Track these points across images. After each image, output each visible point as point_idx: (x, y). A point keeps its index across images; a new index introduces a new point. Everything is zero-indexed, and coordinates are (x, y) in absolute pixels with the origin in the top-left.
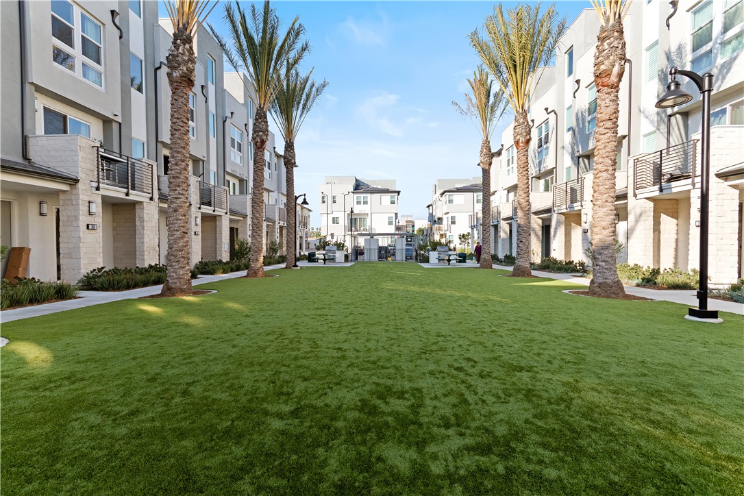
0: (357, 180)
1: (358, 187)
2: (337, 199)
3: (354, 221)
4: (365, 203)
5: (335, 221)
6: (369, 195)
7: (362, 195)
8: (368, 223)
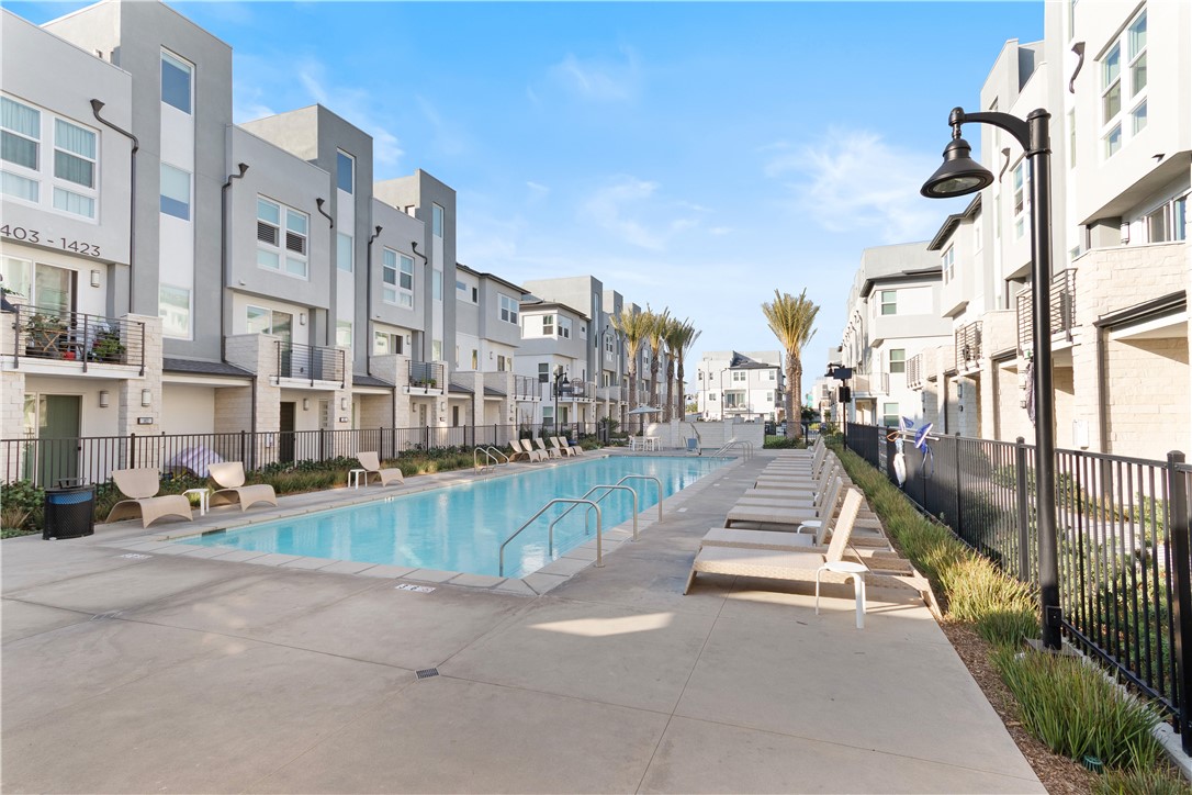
0: (735, 354)
1: (738, 361)
2: (713, 376)
3: (731, 398)
4: (743, 379)
5: (712, 397)
6: (746, 371)
7: (739, 371)
8: (746, 400)
